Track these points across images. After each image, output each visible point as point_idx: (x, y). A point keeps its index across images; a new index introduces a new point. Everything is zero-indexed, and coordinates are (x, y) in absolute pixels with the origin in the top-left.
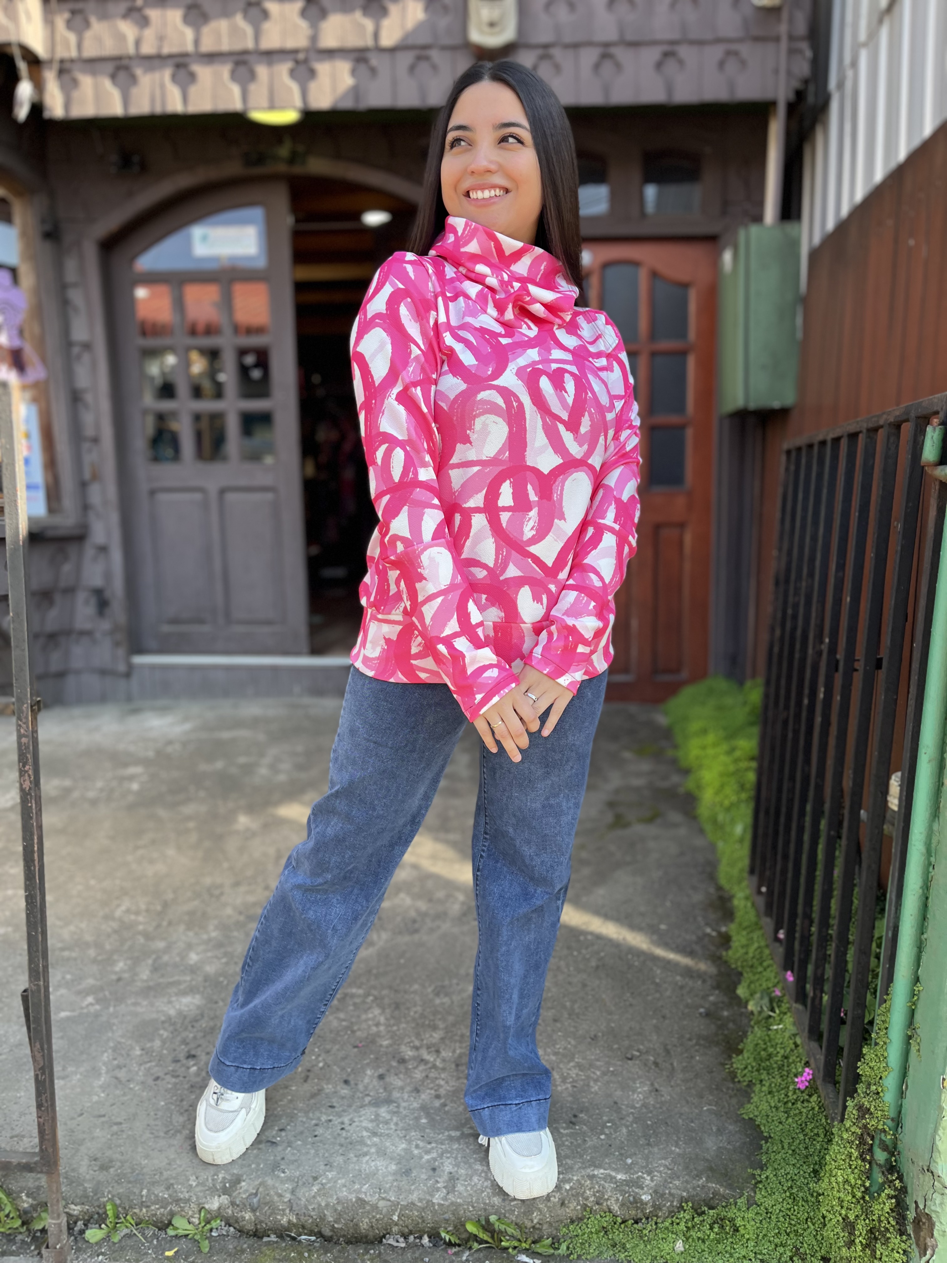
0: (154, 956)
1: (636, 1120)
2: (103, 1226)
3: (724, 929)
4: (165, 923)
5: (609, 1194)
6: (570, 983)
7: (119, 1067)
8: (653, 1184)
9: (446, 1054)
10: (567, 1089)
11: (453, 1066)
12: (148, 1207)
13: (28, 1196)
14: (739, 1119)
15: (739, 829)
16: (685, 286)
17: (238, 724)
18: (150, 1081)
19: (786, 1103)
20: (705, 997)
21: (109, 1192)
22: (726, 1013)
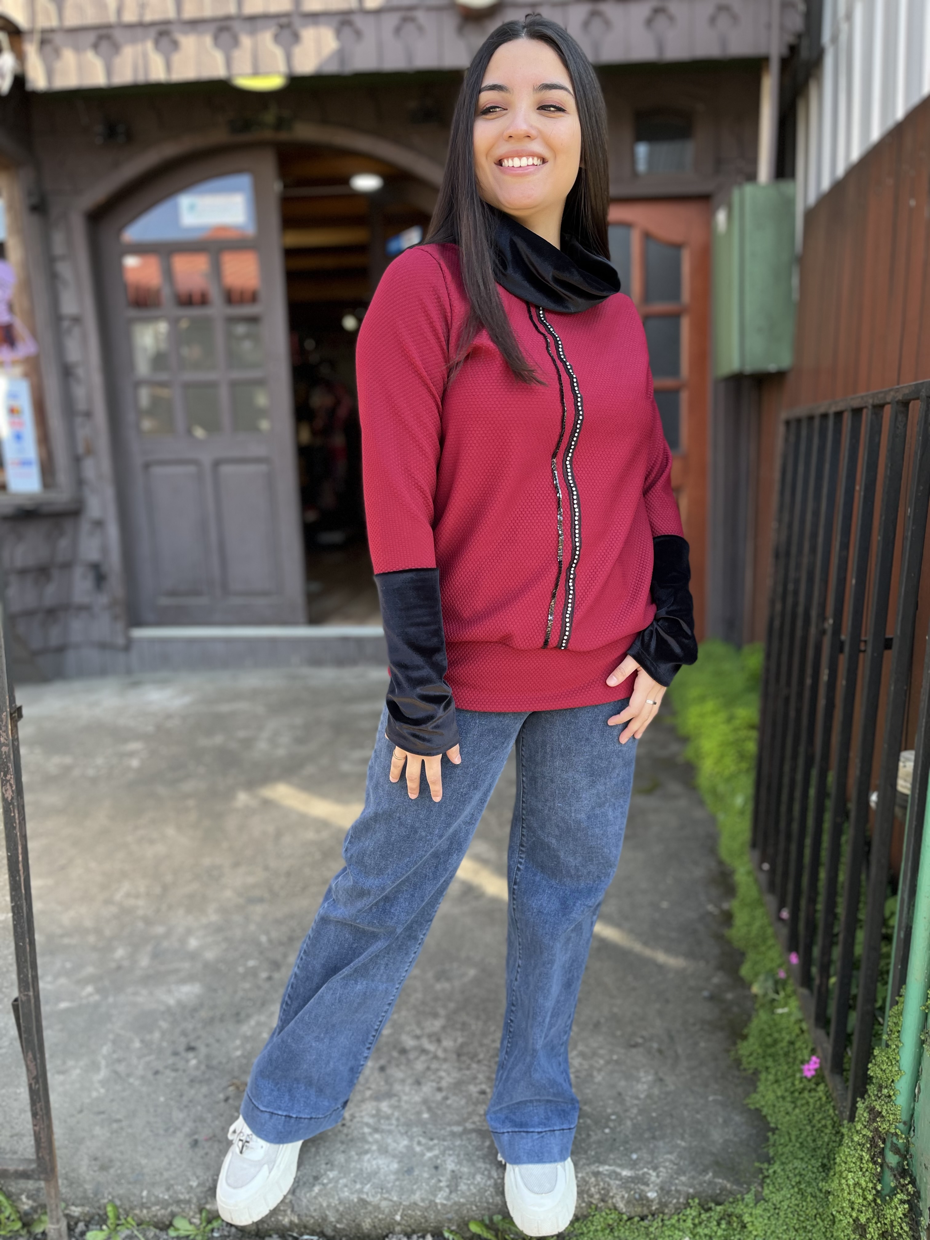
0: (153, 943)
1: (641, 1112)
2: (104, 1227)
3: (726, 906)
4: (164, 907)
5: (615, 1191)
7: (119, 1061)
8: (658, 1181)
9: (448, 1043)
11: (454, 1056)
12: (148, 1208)
13: (28, 1197)
14: (745, 1110)
15: (739, 801)
16: (678, 247)
17: (237, 696)
18: (150, 1076)
19: (792, 1093)
20: (708, 979)
21: (109, 1193)
22: (730, 996)
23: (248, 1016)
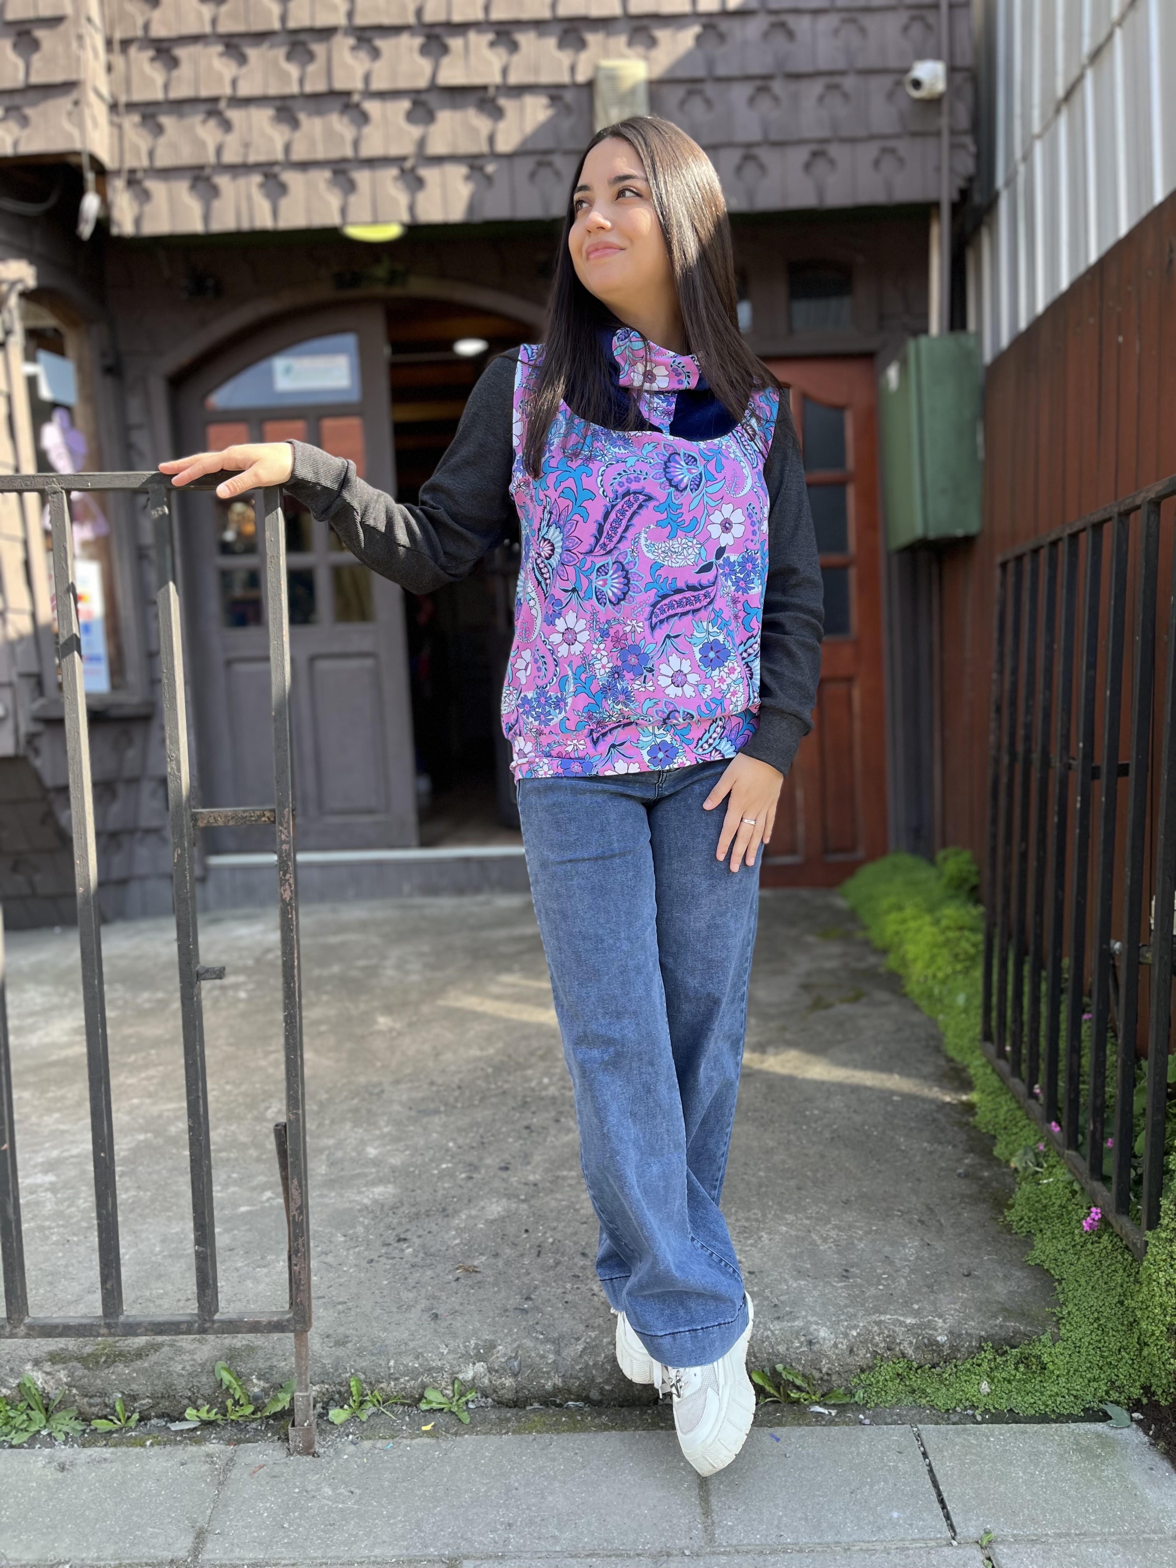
0: (326, 1152)
1: (912, 1271)
2: (346, 1407)
4: (327, 1122)
5: (901, 1337)
6: (806, 1155)
8: (946, 1326)
10: (830, 1248)
12: (396, 1379)
13: (259, 1379)
14: (1025, 1266)
15: (961, 999)
16: (840, 409)
17: (344, 928)
18: (364, 1264)
19: (1074, 1246)
20: (959, 1160)
21: (351, 1366)
22: (986, 1174)
23: (456, 1212)
